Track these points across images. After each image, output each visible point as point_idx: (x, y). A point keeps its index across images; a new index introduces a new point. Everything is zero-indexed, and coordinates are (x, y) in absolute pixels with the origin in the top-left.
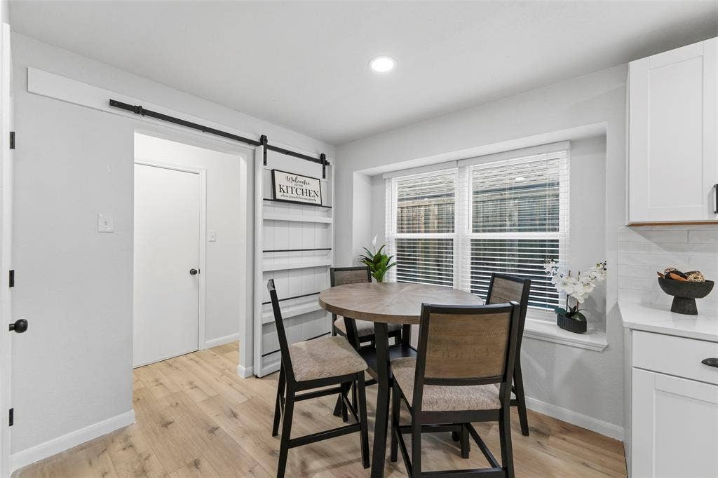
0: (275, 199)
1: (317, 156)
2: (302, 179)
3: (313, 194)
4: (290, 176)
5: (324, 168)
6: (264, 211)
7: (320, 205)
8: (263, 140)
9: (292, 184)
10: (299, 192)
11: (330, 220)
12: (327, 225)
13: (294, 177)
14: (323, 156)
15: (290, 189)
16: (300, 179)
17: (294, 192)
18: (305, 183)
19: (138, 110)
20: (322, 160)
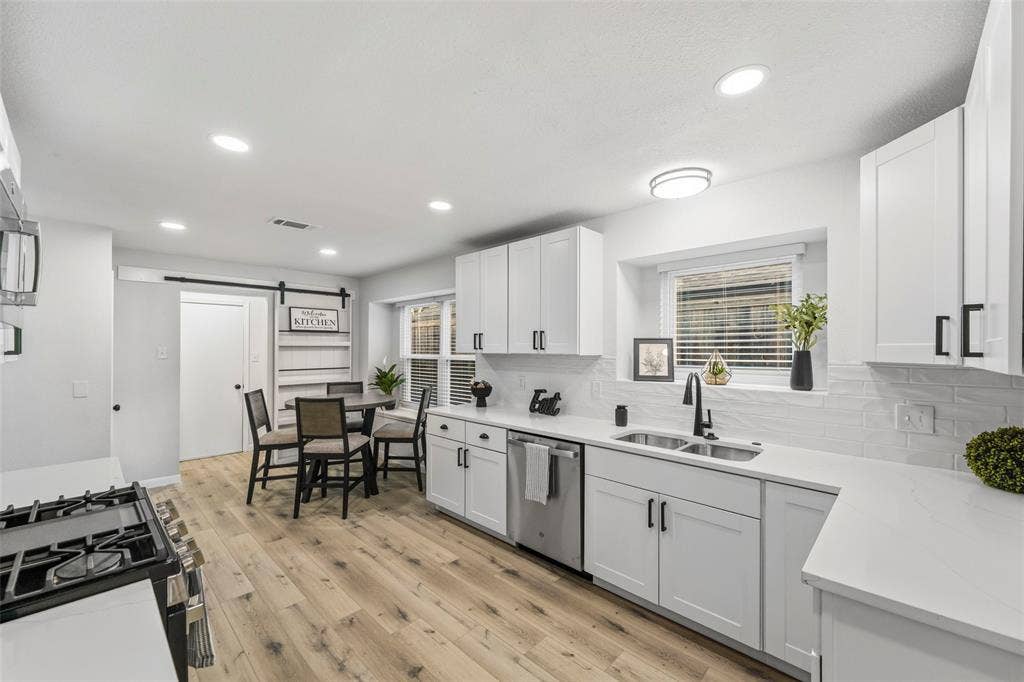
0: (291, 331)
1: (337, 291)
2: (319, 312)
3: (329, 323)
4: (306, 310)
5: (343, 301)
6: (280, 339)
7: (337, 332)
8: (282, 284)
9: (308, 317)
10: (315, 322)
11: (349, 344)
12: (347, 348)
13: (310, 311)
14: (343, 290)
15: (305, 322)
16: (315, 311)
17: (310, 322)
18: (321, 314)
19: (183, 280)
20: (343, 294)
